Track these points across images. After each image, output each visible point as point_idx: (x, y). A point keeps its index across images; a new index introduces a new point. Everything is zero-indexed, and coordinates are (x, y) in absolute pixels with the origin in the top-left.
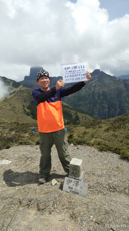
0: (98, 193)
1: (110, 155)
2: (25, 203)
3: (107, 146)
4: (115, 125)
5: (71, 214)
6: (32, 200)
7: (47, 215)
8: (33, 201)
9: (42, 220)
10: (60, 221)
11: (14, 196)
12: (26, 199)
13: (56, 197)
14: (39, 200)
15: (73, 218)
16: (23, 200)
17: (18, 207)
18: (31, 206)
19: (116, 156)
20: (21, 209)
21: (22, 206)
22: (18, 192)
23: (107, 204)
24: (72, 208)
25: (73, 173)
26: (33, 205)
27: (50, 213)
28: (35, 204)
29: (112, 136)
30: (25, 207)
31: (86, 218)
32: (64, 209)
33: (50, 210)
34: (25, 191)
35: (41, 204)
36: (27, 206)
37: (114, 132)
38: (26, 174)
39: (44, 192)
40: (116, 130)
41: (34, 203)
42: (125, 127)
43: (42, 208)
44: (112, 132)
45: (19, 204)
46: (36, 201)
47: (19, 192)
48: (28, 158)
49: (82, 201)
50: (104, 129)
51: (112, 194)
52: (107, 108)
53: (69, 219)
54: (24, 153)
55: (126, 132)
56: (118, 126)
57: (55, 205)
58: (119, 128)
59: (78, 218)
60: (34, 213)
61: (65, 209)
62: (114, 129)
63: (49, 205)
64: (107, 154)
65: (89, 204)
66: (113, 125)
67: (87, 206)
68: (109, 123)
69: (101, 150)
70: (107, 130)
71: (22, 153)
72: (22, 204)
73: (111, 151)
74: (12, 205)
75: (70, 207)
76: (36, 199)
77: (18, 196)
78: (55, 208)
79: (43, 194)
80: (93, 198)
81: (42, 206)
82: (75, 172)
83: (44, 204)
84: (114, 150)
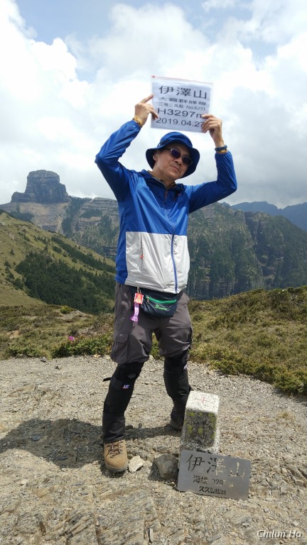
0: (263, 490)
1: (249, 385)
2: (56, 527)
3: (240, 361)
4: (232, 314)
6: (79, 517)
8: (80, 522)
11: (18, 505)
12: (58, 515)
13: (152, 507)
14: (99, 518)
16: (50, 516)
17: (38, 542)
18: (77, 537)
19: (264, 387)
21: (47, 537)
22: (30, 492)
23: (296, 523)
24: (205, 540)
25: (193, 436)
26: (84, 534)
28: (88, 530)
29: (226, 339)
30: (59, 542)
32: (180, 542)
34: (51, 491)
35: (110, 532)
36: (63, 537)
37: (230, 331)
38: (46, 437)
39: (111, 491)
40: (236, 327)
41: (86, 528)
42: (255, 320)
44: (225, 330)
45: (38, 533)
46: (92, 520)
47: (34, 493)
48: (44, 393)
49: (227, 515)
50: (206, 323)
51: (301, 491)
52: (208, 275)
54: (27, 379)
55: (259, 330)
56: (240, 318)
57: (151, 530)
58: (241, 322)
61: (183, 544)
62: (231, 323)
63: (135, 534)
64: (241, 383)
65: (252, 526)
66: (227, 315)
67: (246, 533)
68: (218, 309)
69: (225, 372)
70: (214, 326)
71: (19, 377)
72: (48, 531)
73: (248, 374)
74: (16, 536)
75: (196, 536)
76: (91, 515)
77: (32, 507)
78: (150, 541)
79: (109, 497)
80: (255, 507)
81: (112, 535)
82: (200, 431)
83: (116, 528)
84: (257, 372)
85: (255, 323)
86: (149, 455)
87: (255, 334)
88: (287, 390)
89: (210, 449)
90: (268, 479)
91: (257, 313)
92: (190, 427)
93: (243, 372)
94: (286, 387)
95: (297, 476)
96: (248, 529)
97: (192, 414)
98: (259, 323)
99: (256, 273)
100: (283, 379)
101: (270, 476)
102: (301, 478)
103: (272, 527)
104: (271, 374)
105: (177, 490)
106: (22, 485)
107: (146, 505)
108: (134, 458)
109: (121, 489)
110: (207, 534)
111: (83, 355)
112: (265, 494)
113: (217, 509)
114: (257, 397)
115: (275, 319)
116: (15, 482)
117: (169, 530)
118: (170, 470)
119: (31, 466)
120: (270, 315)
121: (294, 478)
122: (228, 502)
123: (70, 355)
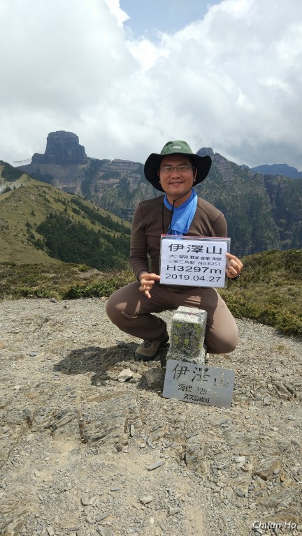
2: (42, 421)
5: (181, 451)
6: (64, 413)
7: (110, 454)
8: (65, 417)
9: (95, 468)
10: (149, 470)
11: (9, 403)
12: (46, 413)
13: (134, 408)
14: (83, 415)
15: (188, 461)
16: (37, 413)
17: (23, 432)
18: (62, 429)
20: (30, 437)
21: (33, 429)
22: (22, 395)
23: (275, 429)
24: (183, 436)
25: (179, 347)
26: (67, 426)
27: (119, 450)
28: (72, 423)
30: (44, 434)
31: (225, 463)
32: (159, 438)
33: (117, 439)
34: (41, 393)
35: (92, 425)
36: (48, 430)
38: (43, 353)
39: (98, 394)
40: (249, 286)
41: (69, 422)
42: (267, 279)
43: (94, 436)
45: (25, 425)
46: (77, 415)
47: (25, 395)
48: (47, 321)
49: (209, 418)
51: (284, 403)
53: (175, 465)
55: (271, 289)
56: (253, 278)
57: (133, 427)
59: (205, 463)
60: (71, 449)
61: (162, 439)
62: (244, 283)
63: (116, 428)
64: (243, 325)
65: (230, 427)
67: (224, 433)
72: (34, 424)
73: (251, 318)
74: (3, 426)
75: (176, 433)
76: (76, 412)
77: (22, 406)
78: (130, 435)
79: (95, 399)
80: (237, 413)
81: (94, 428)
82: (186, 341)
83: (98, 423)
84: (260, 316)
85: (268, 283)
86: (139, 368)
87: (267, 294)
88: (287, 331)
89: (195, 359)
90: (252, 391)
91: (270, 273)
92: (177, 338)
93: (247, 317)
94: (287, 328)
95: (282, 390)
96: (227, 429)
97: (179, 325)
98: (272, 283)
99: (273, 237)
100: (284, 320)
101: (255, 389)
102: (286, 393)
103: (251, 430)
104: (274, 318)
105: (162, 397)
106: (15, 390)
107: (129, 405)
108: (124, 370)
109: (108, 393)
110: (186, 432)
111: (92, 297)
112: (249, 404)
113: (199, 414)
114: (258, 337)
115: (288, 279)
116: (9, 387)
117: (150, 428)
118: (158, 380)
119: (25, 376)
120: (283, 275)
121: (279, 392)
122: (211, 409)
123: (79, 297)
